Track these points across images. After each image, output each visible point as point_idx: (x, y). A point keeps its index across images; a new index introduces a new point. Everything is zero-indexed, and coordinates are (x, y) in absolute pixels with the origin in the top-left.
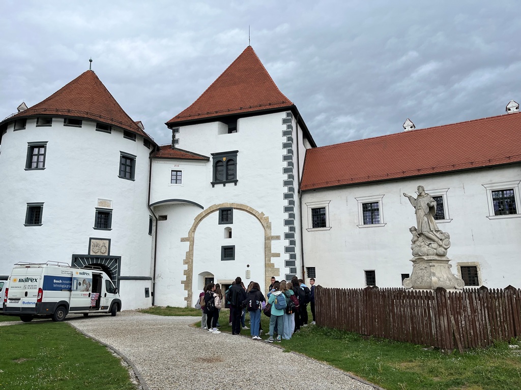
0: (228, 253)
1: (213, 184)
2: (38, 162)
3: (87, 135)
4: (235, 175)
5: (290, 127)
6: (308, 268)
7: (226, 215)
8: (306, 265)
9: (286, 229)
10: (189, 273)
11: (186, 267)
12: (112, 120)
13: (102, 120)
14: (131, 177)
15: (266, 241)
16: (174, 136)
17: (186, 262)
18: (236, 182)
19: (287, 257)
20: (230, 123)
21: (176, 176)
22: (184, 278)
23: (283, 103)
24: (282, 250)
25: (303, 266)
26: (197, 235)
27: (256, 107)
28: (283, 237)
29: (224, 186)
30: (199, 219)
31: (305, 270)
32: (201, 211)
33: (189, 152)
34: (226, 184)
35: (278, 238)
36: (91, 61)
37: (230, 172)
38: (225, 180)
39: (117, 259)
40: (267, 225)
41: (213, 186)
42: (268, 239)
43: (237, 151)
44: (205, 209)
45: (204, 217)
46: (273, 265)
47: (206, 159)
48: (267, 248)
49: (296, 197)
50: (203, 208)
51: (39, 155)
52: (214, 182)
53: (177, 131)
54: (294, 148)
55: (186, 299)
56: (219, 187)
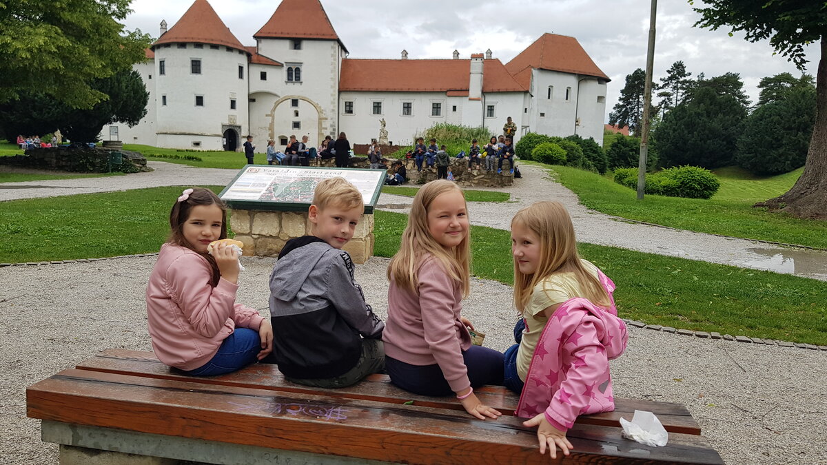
1: (287, 82)
3: (221, 55)
4: (300, 78)
5: (335, 52)
9: (331, 115)
11: (270, 132)
12: (233, 43)
13: (227, 45)
14: (242, 78)
15: (319, 120)
17: (270, 129)
18: (301, 82)
20: (297, 43)
21: (263, 76)
23: (332, 35)
24: (328, 126)
26: (276, 113)
27: (314, 35)
28: (329, 118)
30: (277, 104)
33: (268, 58)
34: (295, 84)
35: (326, 119)
37: (297, 76)
38: (294, 81)
39: (240, 127)
40: (320, 112)
43: (302, 63)
45: (281, 103)
47: (280, 65)
48: (320, 124)
49: (337, 96)
50: (279, 97)
51: (196, 66)
53: (260, 42)
56: (290, 85)
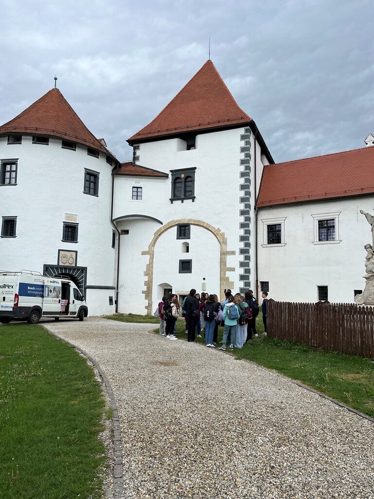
0: (186, 266)
1: (172, 200)
2: (10, 178)
3: (54, 151)
4: (192, 191)
5: (248, 143)
6: (262, 283)
7: (183, 230)
8: (260, 280)
9: (242, 245)
10: (149, 284)
11: (146, 278)
12: (76, 138)
13: (67, 138)
14: (95, 193)
15: (222, 256)
16: (134, 153)
17: (146, 274)
18: (193, 198)
19: (241, 271)
20: (189, 139)
21: (137, 192)
22: (145, 288)
23: (242, 118)
24: (237, 265)
25: (257, 281)
26: (156, 249)
27: (215, 123)
28: (238, 252)
29: (182, 202)
30: (159, 234)
31: (259, 284)
32: (161, 226)
33: (149, 169)
34: (184, 201)
35: (233, 253)
36: (56, 79)
37: (188, 189)
38: (183, 197)
39: (84, 270)
40: (222, 241)
41: (172, 203)
42: (224, 254)
43: (195, 168)
44: (164, 224)
45: (163, 232)
46: (228, 278)
47: (166, 176)
48: (223, 262)
49: (252, 214)
50: (162, 223)
51: (11, 171)
52: (173, 198)
53: (138, 148)
54: (252, 164)
55: (146, 307)
56: (177, 203)
